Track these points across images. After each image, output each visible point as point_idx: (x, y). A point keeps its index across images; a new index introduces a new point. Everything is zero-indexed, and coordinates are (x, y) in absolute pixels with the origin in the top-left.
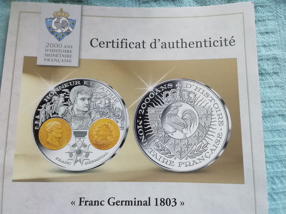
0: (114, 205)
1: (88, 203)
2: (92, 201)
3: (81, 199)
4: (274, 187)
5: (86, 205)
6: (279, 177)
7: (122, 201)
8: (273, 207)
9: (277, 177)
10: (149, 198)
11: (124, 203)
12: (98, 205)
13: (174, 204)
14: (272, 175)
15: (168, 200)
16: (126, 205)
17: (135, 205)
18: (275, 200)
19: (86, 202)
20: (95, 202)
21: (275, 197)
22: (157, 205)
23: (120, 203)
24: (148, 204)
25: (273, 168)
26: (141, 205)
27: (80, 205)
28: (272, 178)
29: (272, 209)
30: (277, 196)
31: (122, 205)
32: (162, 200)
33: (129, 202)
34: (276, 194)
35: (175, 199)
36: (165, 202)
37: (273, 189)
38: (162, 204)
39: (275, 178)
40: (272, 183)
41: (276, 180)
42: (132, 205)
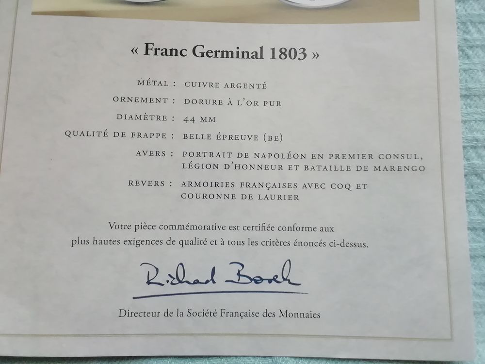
0: (203, 55)
1: (159, 52)
2: (166, 50)
3: (147, 45)
4: (468, 37)
5: (156, 54)
6: (475, 23)
7: (216, 52)
8: (466, 67)
9: (471, 22)
10: (261, 48)
11: (219, 54)
12: (176, 55)
13: (302, 56)
14: (463, 19)
15: (293, 51)
16: (222, 56)
17: (238, 57)
18: (468, 58)
19: (156, 49)
20: (171, 50)
21: (470, 52)
22: (273, 57)
23: (214, 54)
24: (259, 56)
25: (466, 11)
26: (248, 57)
27: (147, 53)
28: (464, 23)
29: (464, 71)
30: (473, 52)
31: (216, 56)
32: (283, 51)
33: (227, 52)
34: (471, 47)
35: (304, 50)
36: (287, 53)
37: (466, 40)
38: (283, 56)
39: (469, 23)
40: (464, 32)
41: (470, 28)
42: (232, 57)
